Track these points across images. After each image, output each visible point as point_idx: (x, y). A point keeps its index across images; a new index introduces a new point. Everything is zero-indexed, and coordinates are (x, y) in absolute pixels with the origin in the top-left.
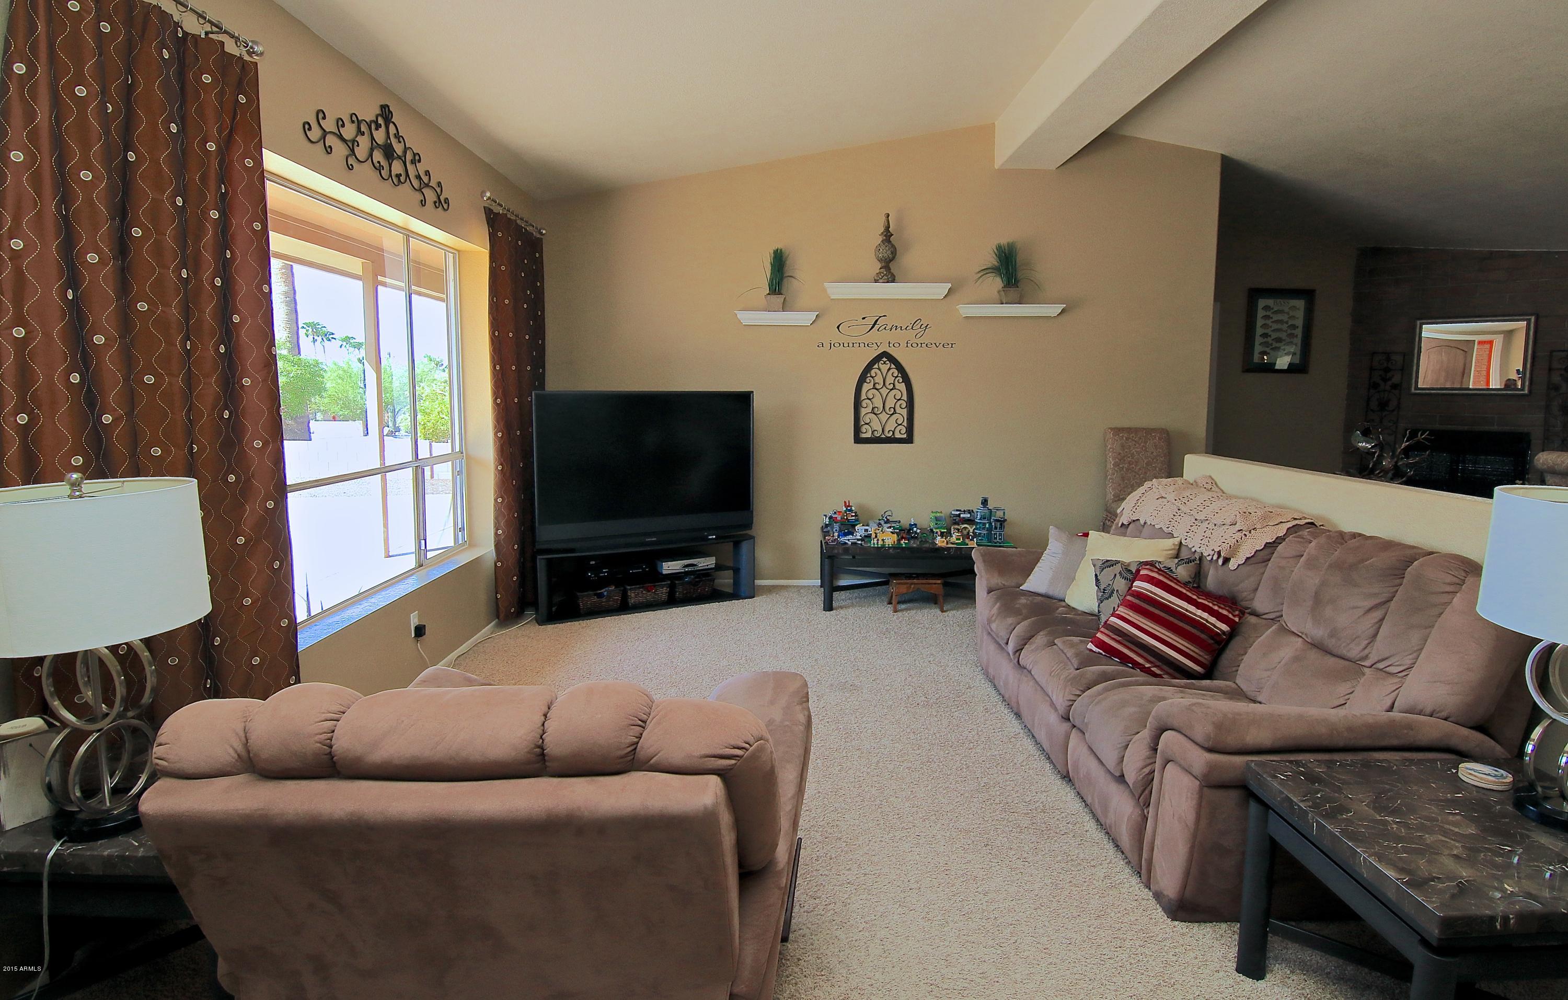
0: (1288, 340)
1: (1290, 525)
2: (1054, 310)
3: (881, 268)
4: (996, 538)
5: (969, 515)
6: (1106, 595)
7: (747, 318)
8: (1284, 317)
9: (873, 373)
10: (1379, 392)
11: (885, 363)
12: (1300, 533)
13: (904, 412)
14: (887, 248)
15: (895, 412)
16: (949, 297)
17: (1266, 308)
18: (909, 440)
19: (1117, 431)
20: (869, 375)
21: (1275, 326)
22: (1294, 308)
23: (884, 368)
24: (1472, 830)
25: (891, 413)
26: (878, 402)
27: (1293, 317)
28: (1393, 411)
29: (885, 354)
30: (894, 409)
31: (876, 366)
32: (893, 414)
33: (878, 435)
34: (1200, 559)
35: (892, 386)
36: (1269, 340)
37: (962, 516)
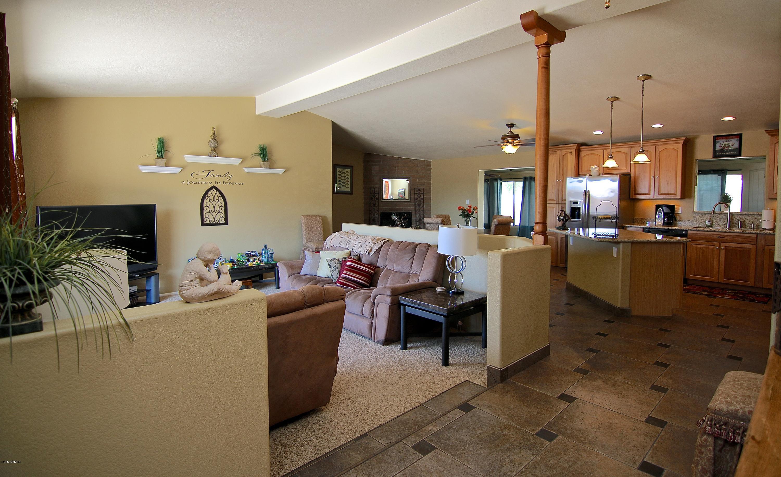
0: (346, 183)
1: (384, 241)
2: (281, 171)
3: (211, 150)
4: (270, 260)
5: (254, 253)
6: (334, 270)
7: (144, 169)
8: (345, 175)
9: (208, 195)
10: (373, 201)
11: (214, 191)
12: (387, 243)
13: (223, 212)
14: (215, 142)
15: (219, 212)
16: (241, 164)
17: (339, 171)
18: (226, 223)
19: (305, 216)
20: (207, 196)
21: (342, 178)
22: (347, 172)
23: (214, 193)
24: (444, 297)
25: (218, 212)
26: (211, 208)
27: (347, 175)
28: (377, 207)
29: (214, 187)
30: (219, 210)
31: (210, 192)
32: (218, 213)
33: (212, 222)
34: (359, 255)
35: (217, 201)
36: (341, 182)
37: (251, 254)
